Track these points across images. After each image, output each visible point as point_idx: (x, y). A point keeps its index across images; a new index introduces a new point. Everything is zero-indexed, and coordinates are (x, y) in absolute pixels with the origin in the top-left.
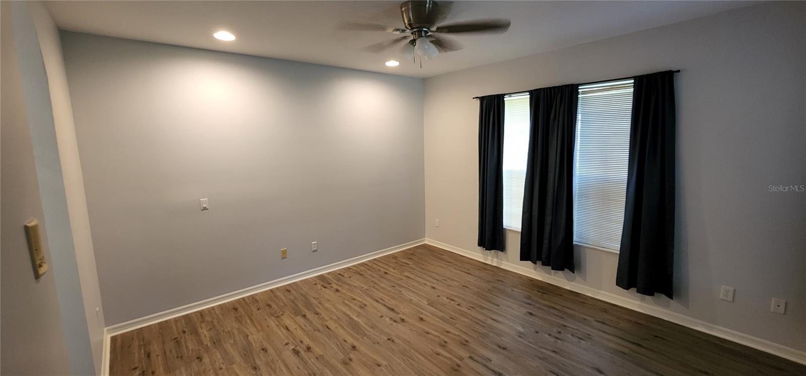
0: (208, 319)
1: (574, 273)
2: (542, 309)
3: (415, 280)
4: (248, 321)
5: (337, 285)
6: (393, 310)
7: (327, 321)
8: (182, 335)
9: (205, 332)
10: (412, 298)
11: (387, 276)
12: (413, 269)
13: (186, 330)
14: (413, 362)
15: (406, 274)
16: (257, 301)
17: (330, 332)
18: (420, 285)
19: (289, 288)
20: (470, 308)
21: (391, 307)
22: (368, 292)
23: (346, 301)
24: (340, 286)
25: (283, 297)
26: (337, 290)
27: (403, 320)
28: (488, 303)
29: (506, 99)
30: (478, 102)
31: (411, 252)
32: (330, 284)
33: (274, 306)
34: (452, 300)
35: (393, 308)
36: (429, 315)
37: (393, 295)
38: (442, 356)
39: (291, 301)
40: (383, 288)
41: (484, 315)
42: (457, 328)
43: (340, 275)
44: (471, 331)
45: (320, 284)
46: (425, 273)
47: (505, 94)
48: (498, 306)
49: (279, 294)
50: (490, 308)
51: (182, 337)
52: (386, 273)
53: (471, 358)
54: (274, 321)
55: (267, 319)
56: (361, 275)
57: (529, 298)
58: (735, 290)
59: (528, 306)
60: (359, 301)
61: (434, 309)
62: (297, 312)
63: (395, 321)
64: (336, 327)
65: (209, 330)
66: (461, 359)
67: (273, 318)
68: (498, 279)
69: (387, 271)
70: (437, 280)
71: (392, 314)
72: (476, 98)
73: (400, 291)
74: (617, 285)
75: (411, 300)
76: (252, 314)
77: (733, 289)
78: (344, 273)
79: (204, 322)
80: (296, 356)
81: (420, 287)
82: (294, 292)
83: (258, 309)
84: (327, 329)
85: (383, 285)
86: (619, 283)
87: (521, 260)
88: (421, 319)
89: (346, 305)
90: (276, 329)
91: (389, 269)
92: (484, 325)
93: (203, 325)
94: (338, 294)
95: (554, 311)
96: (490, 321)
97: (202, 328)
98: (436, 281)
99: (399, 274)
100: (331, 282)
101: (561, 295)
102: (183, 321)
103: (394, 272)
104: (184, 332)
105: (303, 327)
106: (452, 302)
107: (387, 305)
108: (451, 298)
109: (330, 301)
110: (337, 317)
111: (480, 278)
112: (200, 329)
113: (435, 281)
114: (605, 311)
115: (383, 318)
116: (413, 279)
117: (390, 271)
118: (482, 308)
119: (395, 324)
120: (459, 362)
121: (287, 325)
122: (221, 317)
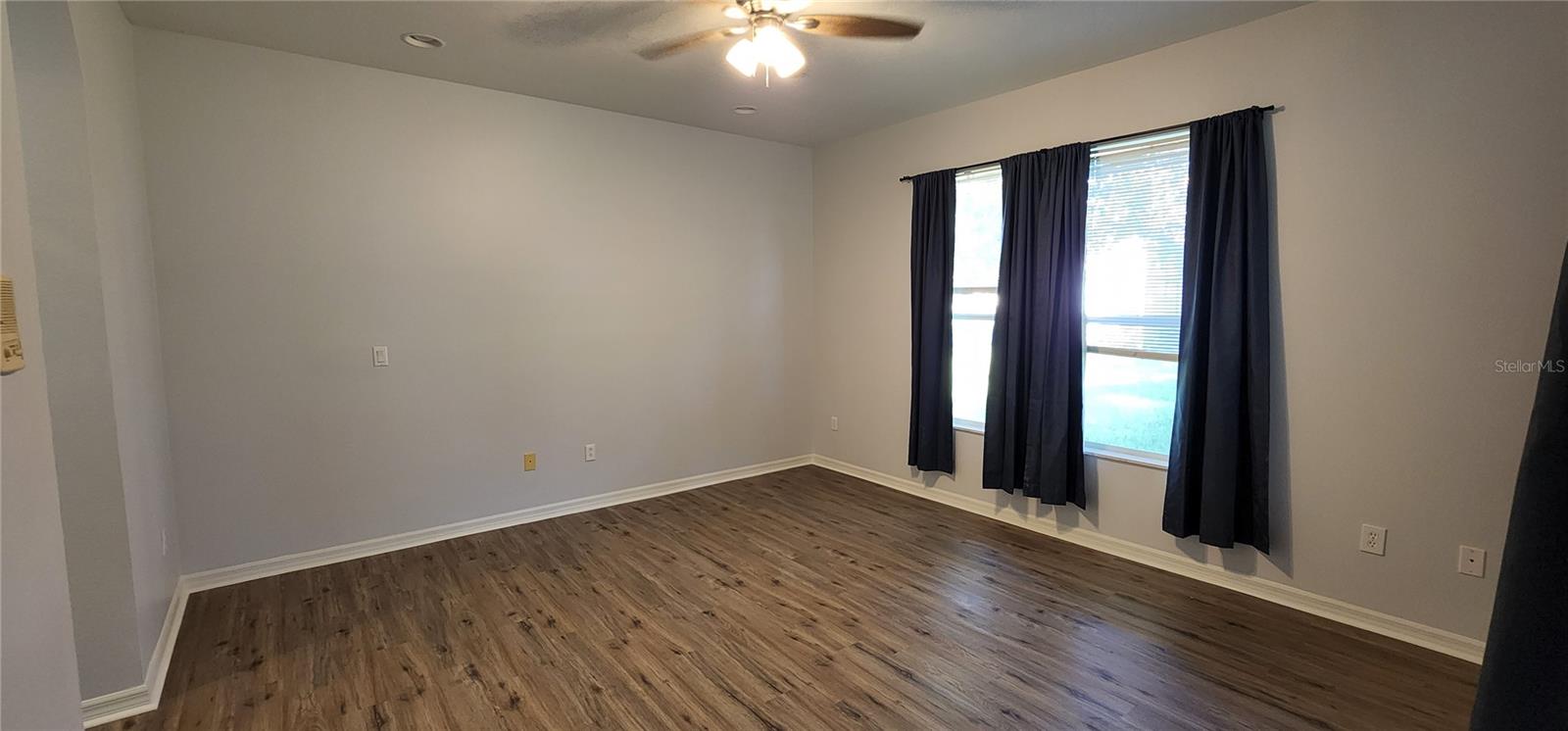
0: (375, 571)
1: (1084, 508)
2: (1015, 574)
3: (779, 522)
4: (448, 576)
5: (627, 524)
6: (724, 566)
7: (595, 580)
8: (322, 595)
9: (365, 592)
10: (765, 549)
11: (726, 514)
12: (780, 503)
13: (329, 587)
14: (743, 649)
15: (763, 511)
16: (471, 546)
17: (598, 597)
18: (787, 529)
19: (535, 528)
20: (874, 568)
21: (723, 562)
22: (683, 537)
23: (639, 551)
24: (632, 526)
25: (521, 541)
26: (627, 533)
27: (740, 583)
28: (911, 562)
29: (960, 178)
30: (910, 186)
31: (781, 477)
32: (615, 523)
33: (502, 554)
34: (842, 554)
35: (726, 563)
36: (792, 576)
37: (730, 543)
38: (802, 641)
39: (537, 547)
40: (715, 533)
41: (899, 579)
42: (842, 599)
43: (639, 509)
44: (867, 604)
45: (595, 522)
46: (800, 512)
47: (956, 169)
48: (931, 566)
49: (515, 535)
50: (913, 570)
51: (319, 598)
52: (726, 509)
53: (857, 646)
54: (494, 577)
55: (484, 573)
56: (677, 510)
57: (994, 555)
58: (1386, 531)
59: (987, 567)
60: (663, 551)
61: (806, 569)
62: (542, 564)
63: (724, 584)
64: (611, 591)
65: (372, 588)
66: (838, 647)
67: (495, 573)
68: (940, 523)
69: (726, 506)
70: (822, 522)
71: (722, 574)
72: (905, 178)
73: (746, 538)
74: (1164, 529)
75: (764, 552)
76: (458, 566)
77: (1384, 529)
78: (646, 507)
79: (366, 576)
80: (524, 633)
81: (786, 532)
82: (544, 534)
83: (471, 559)
84: (592, 593)
85: (715, 528)
86: (1168, 525)
87: (984, 487)
88: (777, 582)
89: (638, 556)
90: (497, 590)
91: (733, 503)
92: (896, 595)
93: (364, 581)
94: (626, 538)
95: (1039, 578)
96: (909, 591)
97: (359, 585)
98: (819, 524)
99: (749, 510)
100: (618, 520)
101: (1058, 553)
102: (328, 575)
103: (741, 508)
104: (326, 590)
105: (549, 588)
106: (842, 557)
107: (716, 558)
108: (842, 551)
109: (608, 549)
110: (616, 575)
111: (905, 520)
112: (357, 586)
113: (815, 524)
114: (1139, 579)
115: (702, 579)
116: (774, 520)
117: (734, 506)
118: (900, 568)
119: (723, 589)
120: (832, 652)
121: (520, 585)
122: (400, 568)
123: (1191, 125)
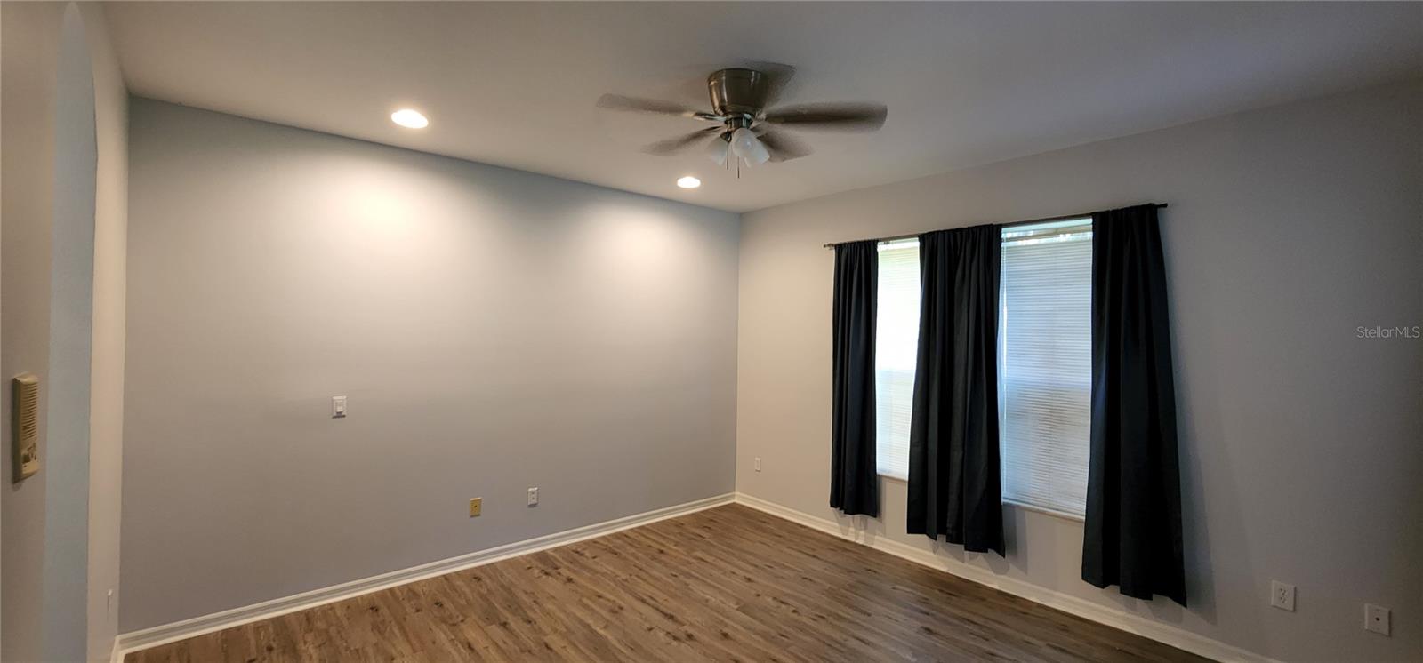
0: (320, 625)
1: (1004, 557)
2: (950, 624)
3: (715, 566)
4: (396, 631)
5: (569, 569)
6: (672, 617)
7: (546, 635)
8: (266, 654)
9: (312, 650)
10: (708, 597)
11: (663, 557)
12: (711, 544)
13: (274, 645)
15: (698, 554)
16: (416, 595)
17: (552, 655)
18: (724, 574)
19: (479, 574)
20: (816, 618)
21: (669, 612)
22: (626, 583)
23: (585, 600)
24: (575, 572)
25: (467, 590)
26: (570, 580)
27: (690, 637)
28: (849, 610)
29: (881, 248)
30: (833, 252)
31: (710, 516)
32: (557, 568)
33: (448, 604)
34: (783, 603)
35: (674, 614)
36: (740, 628)
37: (673, 590)
39: (483, 597)
40: (656, 579)
41: (842, 630)
42: (792, 654)
43: (577, 552)
45: (537, 567)
46: (733, 554)
47: (878, 241)
48: (869, 615)
49: (459, 583)
50: (852, 619)
51: (264, 659)
52: (662, 552)
54: (445, 633)
55: (433, 627)
56: (616, 554)
57: (925, 602)
58: (1295, 589)
59: (921, 616)
60: (609, 600)
61: (752, 620)
62: (491, 617)
63: (675, 638)
64: (564, 647)
65: (320, 646)
67: (444, 626)
68: (869, 568)
69: (662, 549)
70: (756, 566)
71: (670, 626)
72: (829, 245)
73: (688, 585)
74: (1083, 579)
75: (707, 601)
76: (405, 619)
77: (1293, 587)
78: (584, 549)
79: (311, 631)
81: (722, 577)
82: (488, 581)
83: (418, 611)
84: (546, 649)
85: (655, 573)
86: (1088, 576)
87: (909, 532)
88: (725, 635)
89: (586, 606)
90: (448, 646)
91: (668, 545)
92: (843, 649)
93: (309, 637)
94: (570, 586)
95: (971, 627)
96: (853, 643)
97: (305, 643)
98: (753, 568)
99: (685, 553)
100: (559, 565)
101: (983, 599)
102: (271, 630)
103: (676, 551)
104: (270, 649)
105: (501, 644)
106: (783, 606)
107: (661, 608)
108: (781, 599)
109: (554, 598)
110: (566, 628)
111: (834, 564)
112: (302, 644)
113: (751, 568)
114: (1065, 628)
115: (652, 632)
116: (711, 564)
117: (670, 549)
118: (840, 618)
119: (675, 643)
121: (471, 640)
122: (345, 623)
123: (1093, 215)
